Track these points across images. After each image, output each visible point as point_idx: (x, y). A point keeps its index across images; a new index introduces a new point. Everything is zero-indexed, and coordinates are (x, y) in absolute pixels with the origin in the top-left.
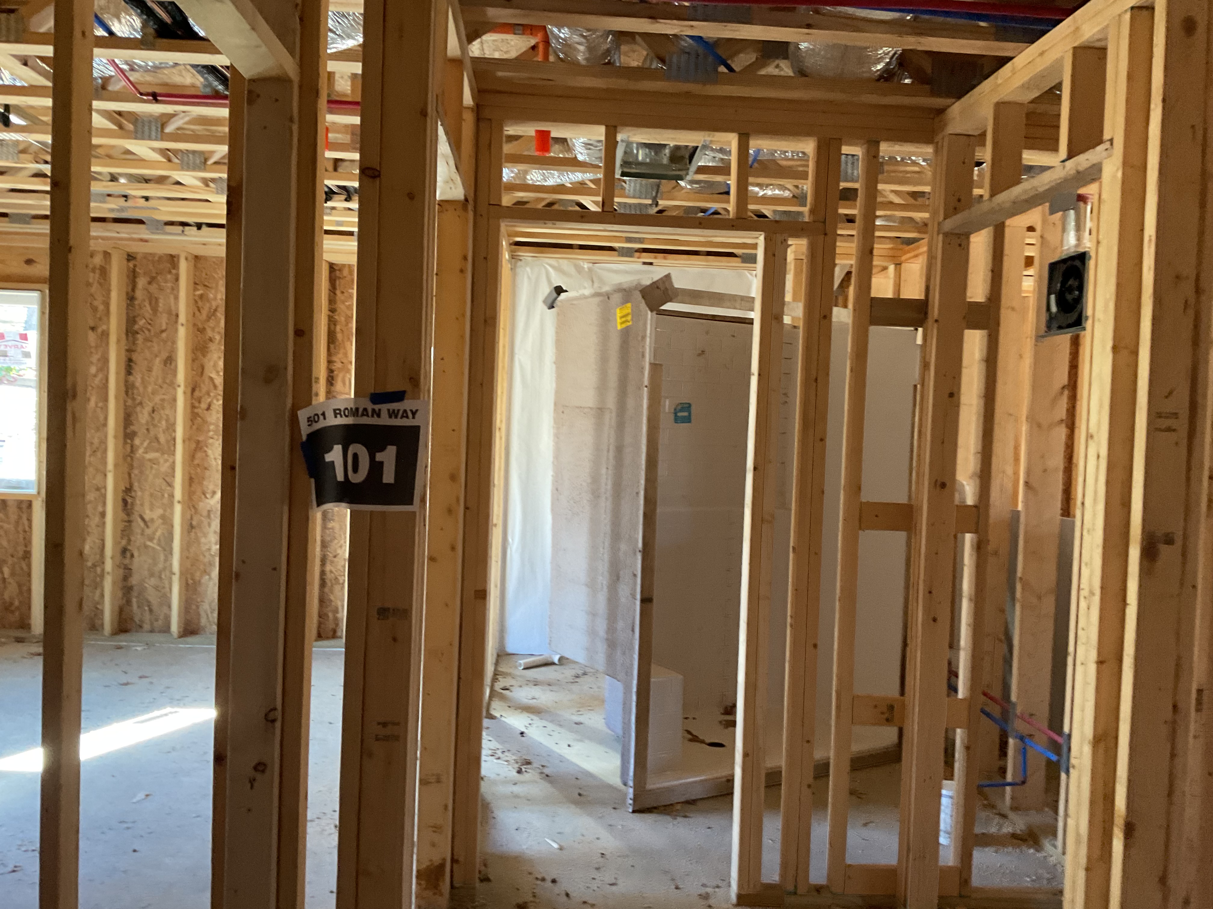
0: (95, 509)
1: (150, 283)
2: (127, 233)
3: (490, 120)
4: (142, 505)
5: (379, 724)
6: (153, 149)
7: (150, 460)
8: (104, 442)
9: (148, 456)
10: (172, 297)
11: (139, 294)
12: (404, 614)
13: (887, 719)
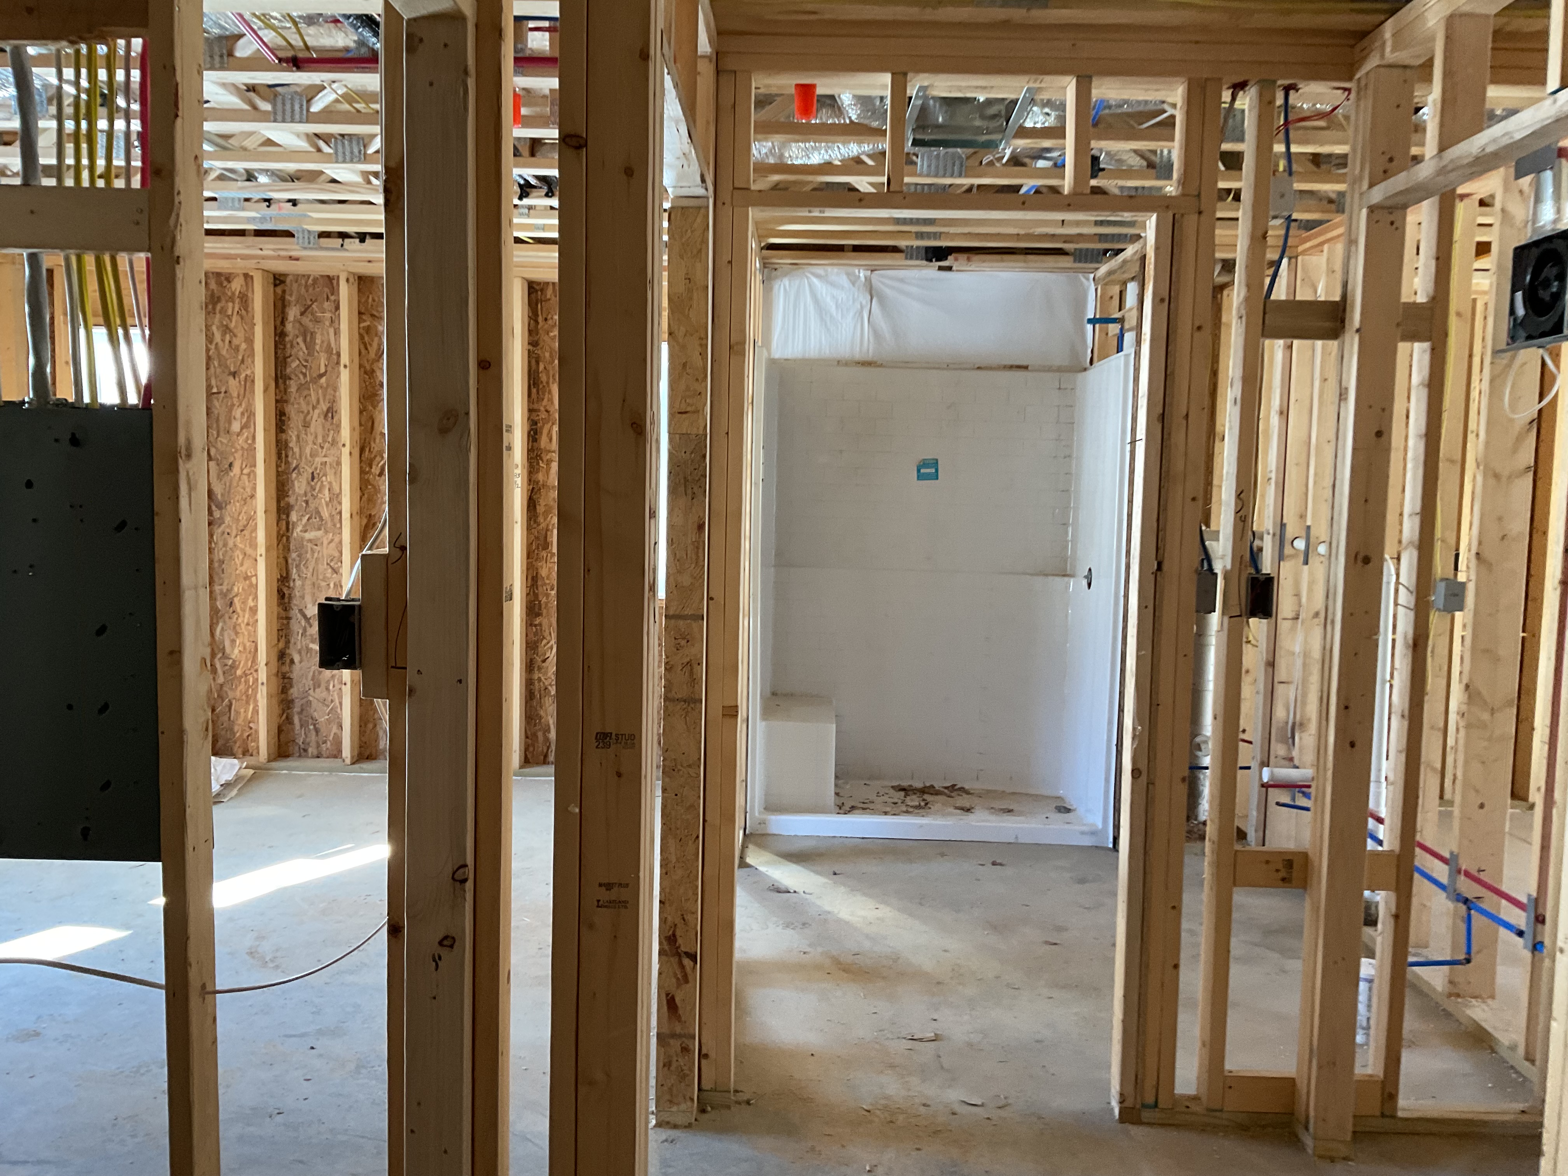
1: (302, 314)
2: (274, 250)
3: (734, 71)
4: (303, 597)
5: (600, 885)
7: (310, 541)
8: (251, 518)
9: (307, 536)
10: (331, 331)
11: (289, 327)
12: (633, 740)
13: (1284, 880)
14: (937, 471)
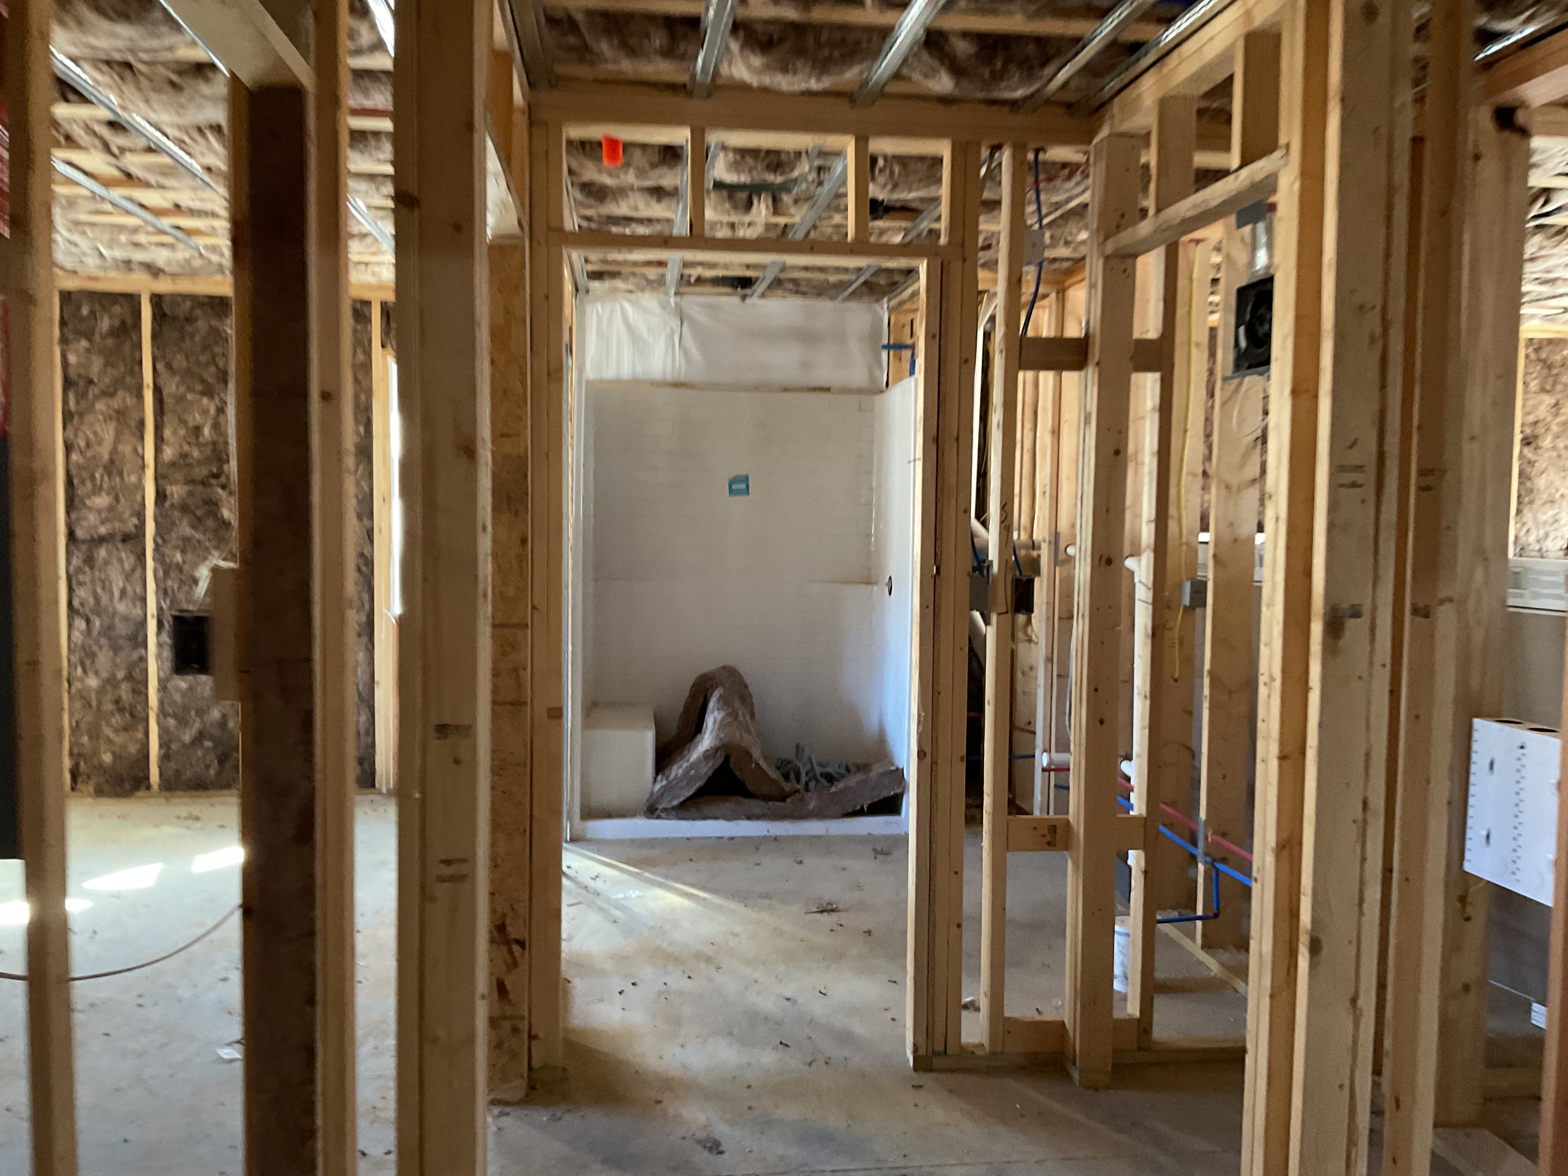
3: (546, 123)
5: (443, 862)
12: (467, 730)
13: (1049, 843)
14: (748, 486)
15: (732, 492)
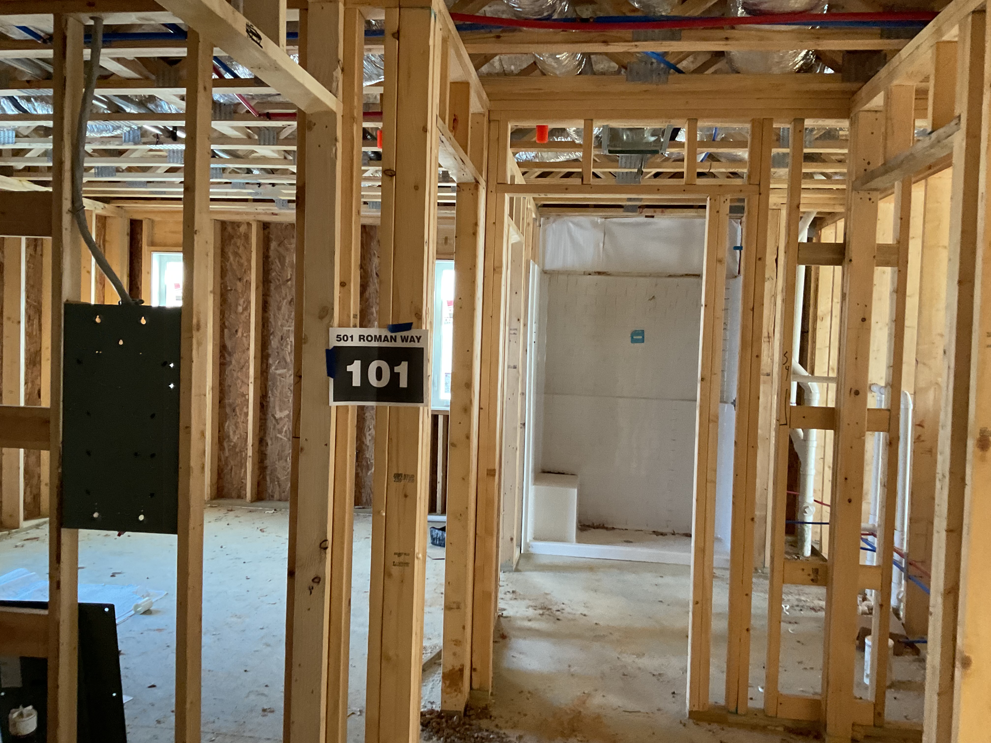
0: (241, 410)
1: (278, 245)
2: (263, 209)
3: (499, 121)
4: (274, 407)
5: (395, 554)
6: (273, 151)
7: (280, 375)
8: (247, 361)
9: (278, 372)
11: (271, 253)
12: (413, 478)
13: (812, 580)
14: (643, 337)
15: (633, 341)
